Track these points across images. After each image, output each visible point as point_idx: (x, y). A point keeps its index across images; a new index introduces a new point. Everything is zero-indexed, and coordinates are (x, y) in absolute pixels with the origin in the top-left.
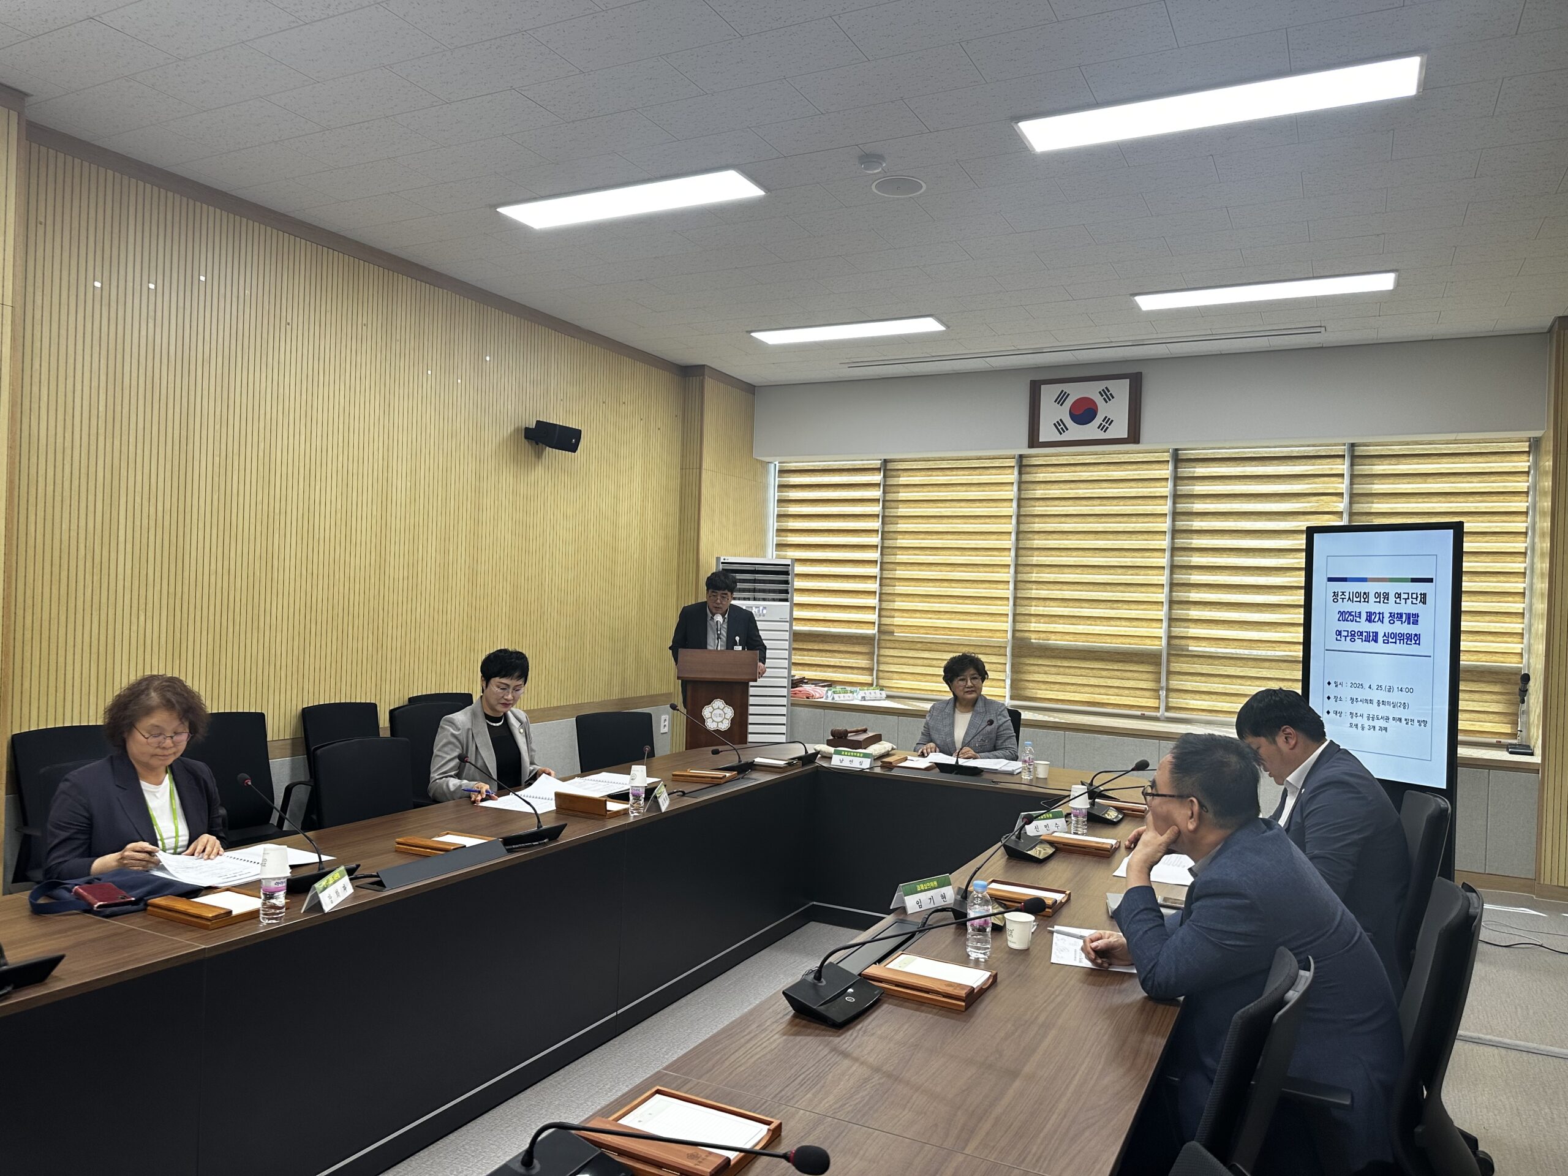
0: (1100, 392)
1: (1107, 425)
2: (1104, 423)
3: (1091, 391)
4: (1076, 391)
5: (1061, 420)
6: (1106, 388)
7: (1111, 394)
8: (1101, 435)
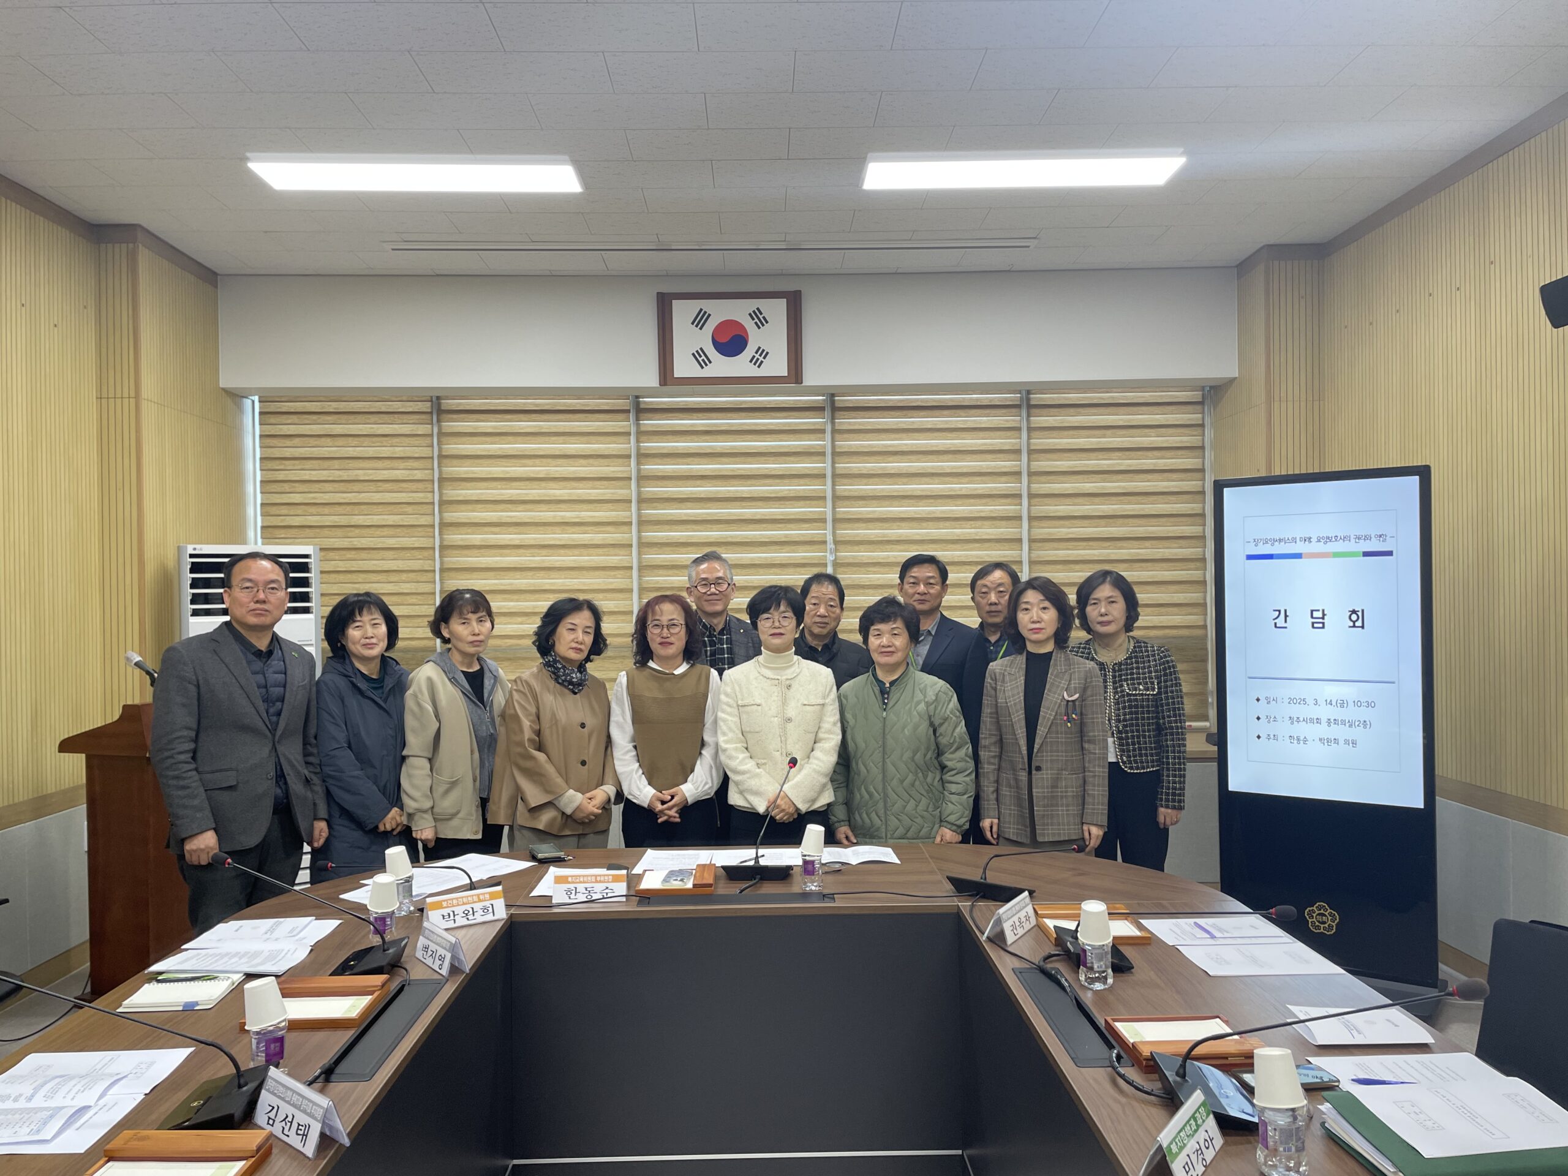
0: (750, 314)
1: (761, 359)
2: (757, 356)
3: (738, 311)
4: (721, 311)
5: (701, 349)
6: (758, 309)
7: (764, 318)
8: (753, 371)
